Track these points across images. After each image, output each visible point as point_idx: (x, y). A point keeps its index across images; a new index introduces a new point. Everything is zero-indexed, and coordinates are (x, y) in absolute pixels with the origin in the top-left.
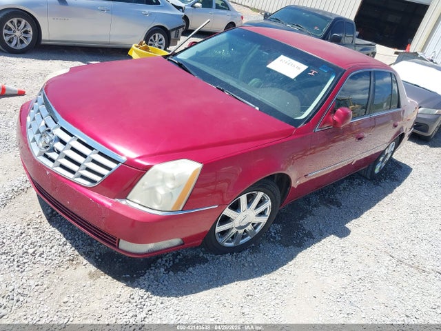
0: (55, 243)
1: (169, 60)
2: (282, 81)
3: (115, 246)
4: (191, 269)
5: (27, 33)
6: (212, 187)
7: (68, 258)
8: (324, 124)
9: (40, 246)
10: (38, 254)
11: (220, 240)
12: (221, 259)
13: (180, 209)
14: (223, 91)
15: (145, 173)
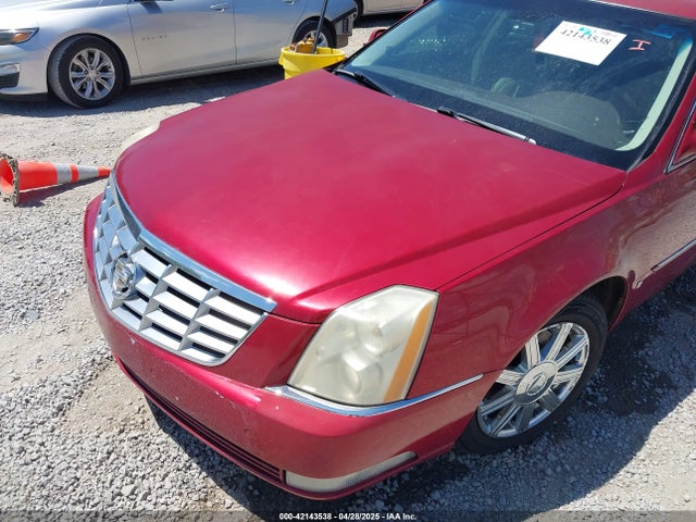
0: (170, 466)
1: (337, 73)
2: (574, 74)
3: (278, 480)
4: (436, 495)
5: (107, 71)
6: (461, 328)
7: (195, 497)
8: (685, 150)
9: (143, 477)
10: (140, 496)
11: (488, 429)
12: (495, 463)
13: (403, 397)
14: (451, 115)
15: (317, 330)
